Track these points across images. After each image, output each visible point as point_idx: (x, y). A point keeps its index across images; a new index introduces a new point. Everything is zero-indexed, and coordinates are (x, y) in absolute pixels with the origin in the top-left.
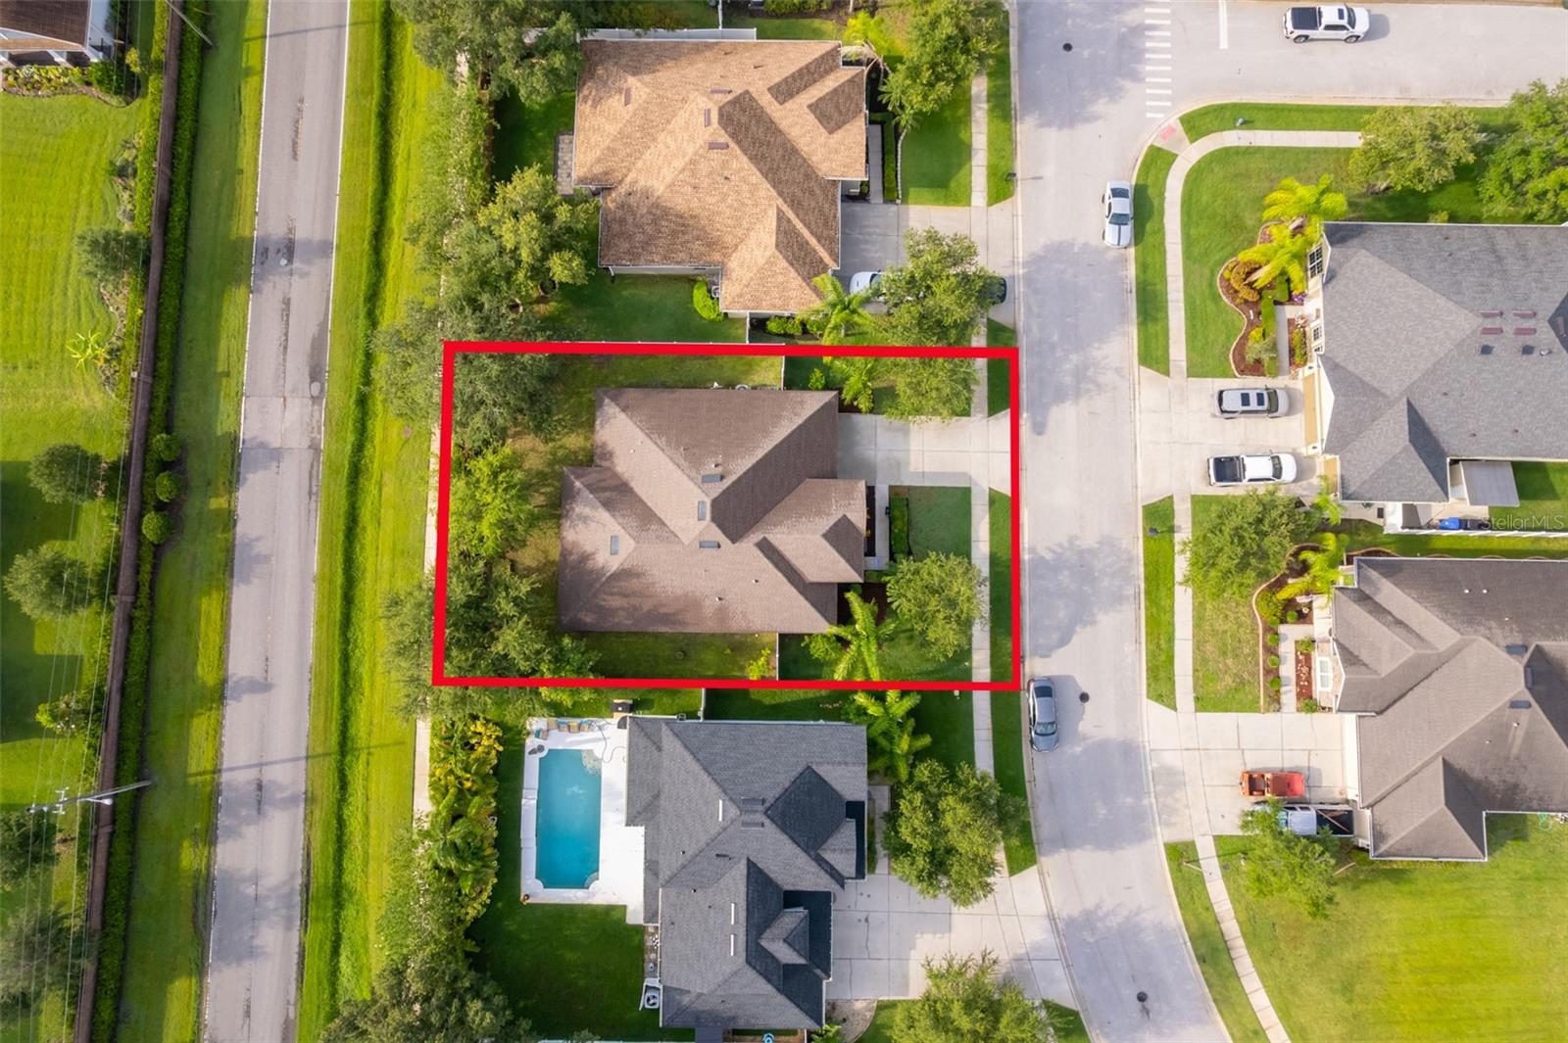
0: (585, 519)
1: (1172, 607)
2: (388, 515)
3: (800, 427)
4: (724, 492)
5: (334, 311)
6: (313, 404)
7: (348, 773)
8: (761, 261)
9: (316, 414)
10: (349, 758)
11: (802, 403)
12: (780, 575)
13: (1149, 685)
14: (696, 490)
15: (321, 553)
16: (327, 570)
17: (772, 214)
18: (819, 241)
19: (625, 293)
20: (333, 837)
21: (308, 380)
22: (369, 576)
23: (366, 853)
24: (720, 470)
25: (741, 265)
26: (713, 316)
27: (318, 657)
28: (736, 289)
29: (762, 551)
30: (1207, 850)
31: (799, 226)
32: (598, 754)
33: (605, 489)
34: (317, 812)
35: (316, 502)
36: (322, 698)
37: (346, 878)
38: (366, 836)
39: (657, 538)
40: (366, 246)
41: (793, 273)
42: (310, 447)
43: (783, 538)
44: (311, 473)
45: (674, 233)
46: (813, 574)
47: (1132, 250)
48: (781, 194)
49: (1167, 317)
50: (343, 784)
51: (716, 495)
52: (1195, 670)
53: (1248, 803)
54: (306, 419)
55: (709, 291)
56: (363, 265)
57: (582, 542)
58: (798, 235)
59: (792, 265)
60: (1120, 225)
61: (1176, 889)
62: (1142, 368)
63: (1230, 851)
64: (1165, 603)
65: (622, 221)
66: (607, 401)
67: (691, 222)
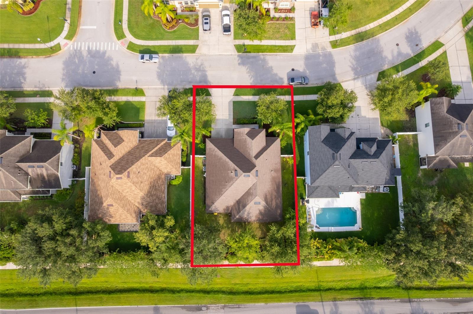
0: (249, 214)
1: (266, 45)
2: (245, 281)
3: (218, 149)
4: (241, 169)
5: (178, 304)
6: (209, 309)
7: (326, 288)
8: (166, 162)
9: (213, 308)
10: (322, 288)
11: (210, 149)
12: (265, 153)
13: (289, 52)
14: (240, 178)
15: (258, 302)
16: (263, 300)
17: (150, 158)
18: (159, 145)
19: (173, 207)
20: (345, 291)
21: (201, 311)
22: (265, 286)
23: (350, 280)
24: (233, 171)
25: (166, 168)
26: (181, 178)
27: (291, 301)
28: (174, 170)
29: (258, 158)
30: (333, 38)
31: (154, 150)
32: (317, 209)
33: (239, 208)
34: (339, 297)
35: (241, 305)
36: (304, 298)
37: (357, 286)
38: (345, 281)
39: (255, 190)
40: (155, 295)
41: (169, 152)
42: (224, 309)
43: (254, 152)
44: (232, 308)
45: (156, 190)
46: (263, 144)
47: (160, 55)
48: (144, 156)
49: (180, 45)
50: (329, 289)
51: (242, 172)
52: (284, 40)
53: (320, 27)
54: (214, 311)
55: (173, 180)
56: (162, 296)
57: (256, 214)
58: (157, 151)
59: (166, 152)
60: (152, 58)
61: (344, 46)
62: (196, 52)
63: (333, 32)
64: (265, 47)
65: (151, 207)
66: (210, 209)
67: (152, 184)
